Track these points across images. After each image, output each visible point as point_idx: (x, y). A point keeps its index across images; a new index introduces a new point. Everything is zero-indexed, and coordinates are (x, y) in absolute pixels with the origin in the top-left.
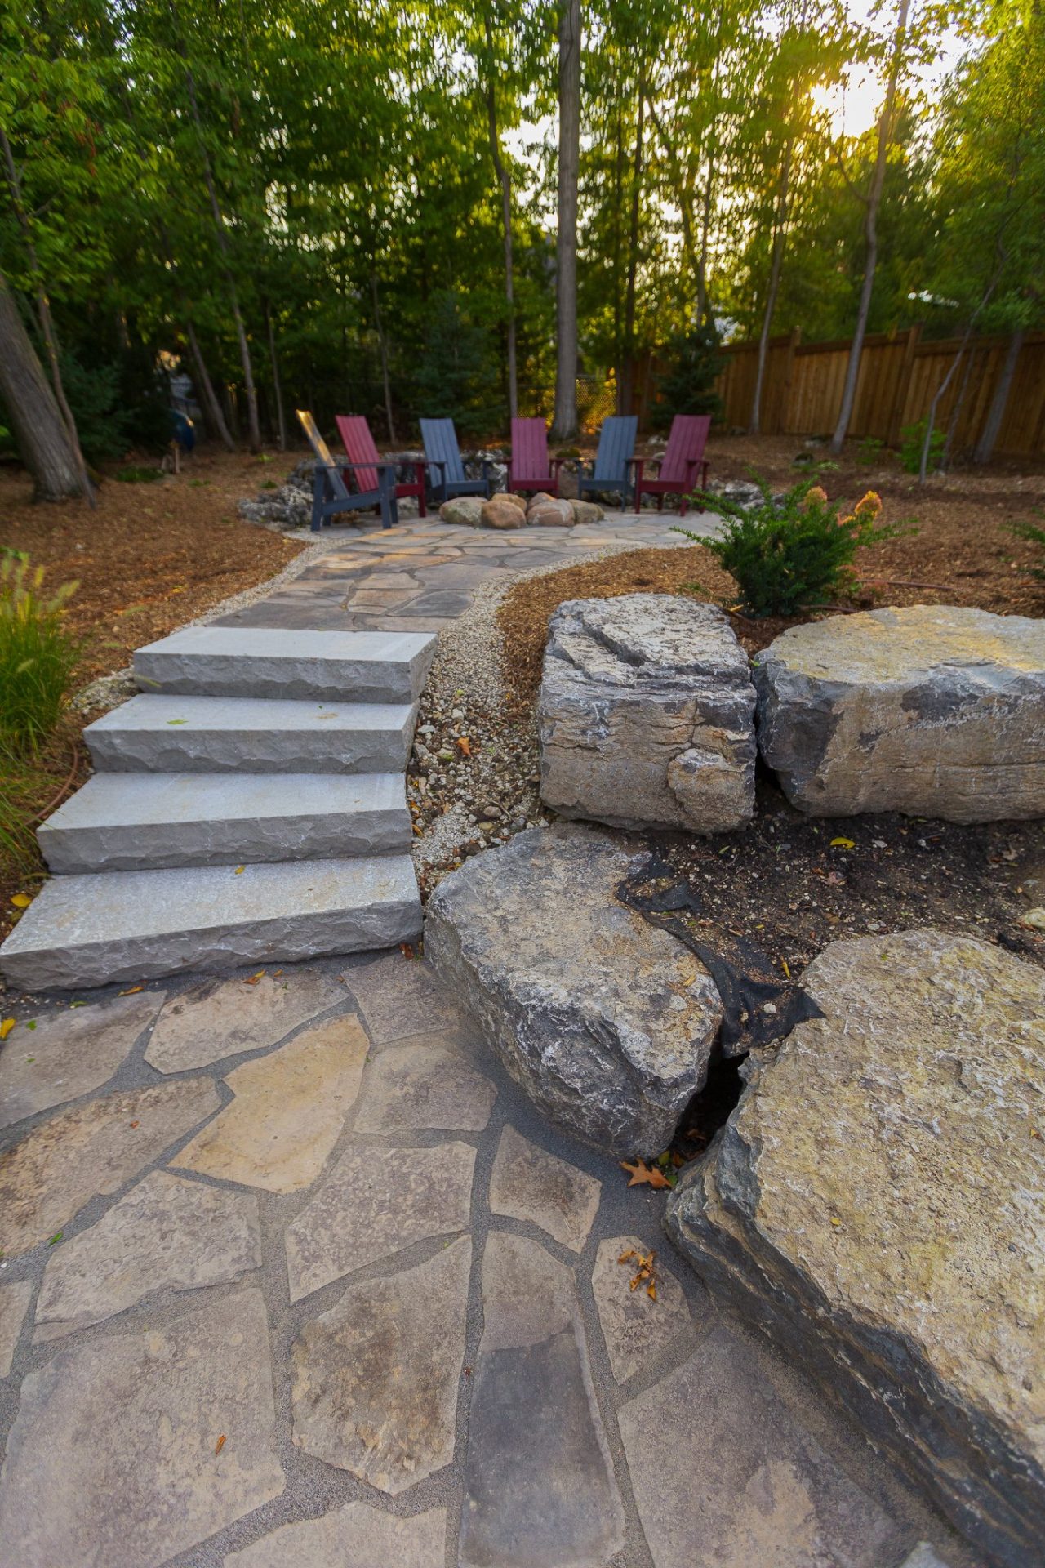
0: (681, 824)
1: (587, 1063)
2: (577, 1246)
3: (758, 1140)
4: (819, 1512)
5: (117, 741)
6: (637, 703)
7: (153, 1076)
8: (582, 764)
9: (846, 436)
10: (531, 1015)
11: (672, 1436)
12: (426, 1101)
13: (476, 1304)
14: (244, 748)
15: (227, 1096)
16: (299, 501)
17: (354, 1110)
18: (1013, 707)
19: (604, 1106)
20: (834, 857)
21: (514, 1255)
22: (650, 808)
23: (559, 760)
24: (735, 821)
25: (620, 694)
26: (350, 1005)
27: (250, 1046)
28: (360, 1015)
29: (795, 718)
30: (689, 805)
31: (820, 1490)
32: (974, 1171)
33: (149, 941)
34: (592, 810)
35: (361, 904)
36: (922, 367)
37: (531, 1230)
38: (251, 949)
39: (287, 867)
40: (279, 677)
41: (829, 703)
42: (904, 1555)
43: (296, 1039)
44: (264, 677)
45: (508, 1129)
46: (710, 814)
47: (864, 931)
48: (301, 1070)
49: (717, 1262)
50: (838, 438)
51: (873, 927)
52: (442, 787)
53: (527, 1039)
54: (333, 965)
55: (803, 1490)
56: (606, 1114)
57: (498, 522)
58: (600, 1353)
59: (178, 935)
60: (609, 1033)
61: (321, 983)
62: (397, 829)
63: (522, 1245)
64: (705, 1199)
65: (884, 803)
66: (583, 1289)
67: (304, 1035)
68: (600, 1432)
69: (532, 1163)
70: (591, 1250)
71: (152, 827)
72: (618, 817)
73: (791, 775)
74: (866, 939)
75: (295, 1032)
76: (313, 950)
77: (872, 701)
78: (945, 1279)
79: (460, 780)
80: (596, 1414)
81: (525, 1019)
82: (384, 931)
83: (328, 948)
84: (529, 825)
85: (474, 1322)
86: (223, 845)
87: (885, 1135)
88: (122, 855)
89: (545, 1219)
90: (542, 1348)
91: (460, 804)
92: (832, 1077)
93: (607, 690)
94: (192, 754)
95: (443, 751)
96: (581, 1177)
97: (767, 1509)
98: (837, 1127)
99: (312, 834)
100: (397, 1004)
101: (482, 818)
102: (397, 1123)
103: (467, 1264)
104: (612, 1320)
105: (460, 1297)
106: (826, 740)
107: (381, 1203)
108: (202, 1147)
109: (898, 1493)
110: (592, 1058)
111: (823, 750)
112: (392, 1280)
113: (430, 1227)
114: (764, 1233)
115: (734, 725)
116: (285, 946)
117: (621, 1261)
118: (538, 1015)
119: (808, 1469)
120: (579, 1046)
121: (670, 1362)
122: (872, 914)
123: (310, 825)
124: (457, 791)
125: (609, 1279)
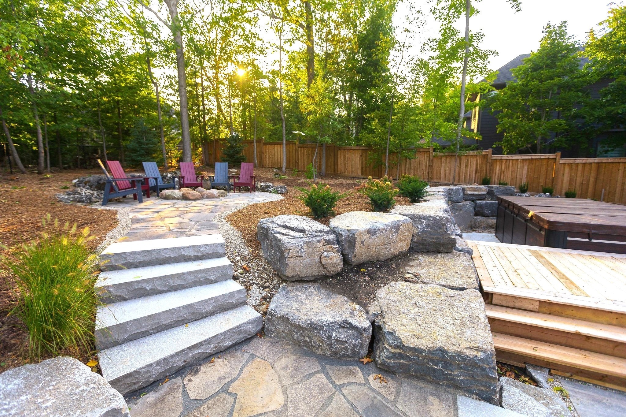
0: (326, 274)
1: (345, 333)
2: (363, 381)
3: (393, 330)
4: (441, 400)
5: (111, 289)
6: (310, 242)
7: (199, 402)
8: (298, 261)
9: (286, 168)
10: (325, 327)
11: (409, 404)
12: (299, 369)
13: (352, 405)
14: (171, 282)
15: (235, 395)
16: (87, 194)
17: (280, 381)
18: (386, 230)
19: (354, 343)
20: (363, 274)
21: (352, 390)
22: (317, 271)
23: (291, 262)
24: (339, 270)
25: (305, 240)
26: (253, 356)
27: (229, 379)
28: (259, 357)
29: (348, 239)
30: (329, 268)
31: (438, 397)
32: (430, 319)
33: (172, 356)
34: (301, 276)
35: (244, 322)
36: (301, 150)
37: (350, 384)
38: (209, 349)
39: (205, 320)
40: (172, 255)
41: (354, 235)
42: (456, 399)
43: (244, 371)
44: (167, 256)
45: (327, 366)
46: (333, 269)
47: (381, 287)
48: (253, 378)
49: (397, 363)
50: (284, 169)
51: (382, 285)
52: (245, 282)
53: (325, 334)
54: (237, 347)
55: (436, 398)
56: (354, 345)
57: (191, 198)
58: (384, 398)
59: (183, 351)
60: (347, 323)
61: (237, 354)
62: (242, 296)
63: (351, 387)
64: (389, 350)
65: (368, 259)
66: (371, 388)
67: (245, 369)
68: (396, 411)
69: (339, 370)
70: (367, 381)
71: (150, 316)
72: (308, 276)
73: (348, 255)
74: (382, 288)
75: (241, 370)
76: (230, 343)
77: (362, 233)
78: (439, 337)
79: (250, 278)
80: (393, 409)
81: (323, 330)
82: (253, 329)
83: (234, 342)
84: (281, 286)
85: (354, 407)
86: (180, 317)
87: (413, 320)
88: (136, 332)
89: (352, 380)
90: (372, 404)
91: (255, 285)
92: (397, 314)
93: (301, 239)
94: (148, 288)
95: (239, 271)
96: (353, 368)
97: (433, 405)
98: (405, 322)
99: (214, 304)
100: (268, 350)
101: (265, 288)
102: (296, 378)
103: (343, 398)
104: (382, 391)
105: (347, 404)
106: (355, 244)
107: (309, 397)
108: (240, 411)
109: (449, 390)
110: (345, 332)
111: (354, 247)
112: (327, 410)
113: (326, 395)
114: (406, 345)
115: (334, 244)
116: (221, 344)
117: (375, 379)
118: (327, 326)
119: (434, 395)
120: (340, 331)
121: (398, 392)
122: (380, 283)
123: (213, 301)
124: (251, 282)
125: (375, 384)
